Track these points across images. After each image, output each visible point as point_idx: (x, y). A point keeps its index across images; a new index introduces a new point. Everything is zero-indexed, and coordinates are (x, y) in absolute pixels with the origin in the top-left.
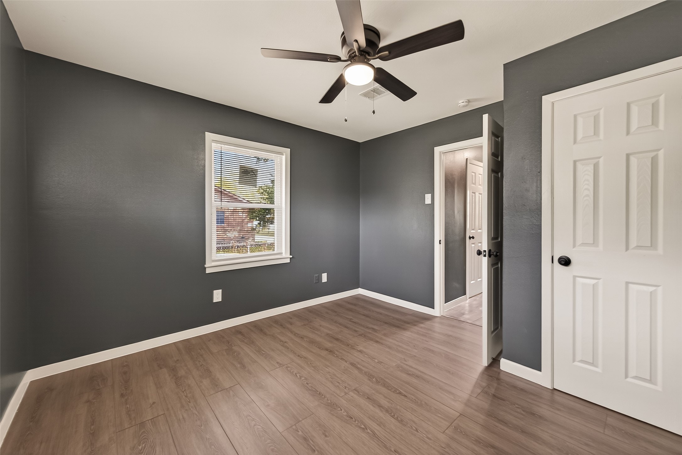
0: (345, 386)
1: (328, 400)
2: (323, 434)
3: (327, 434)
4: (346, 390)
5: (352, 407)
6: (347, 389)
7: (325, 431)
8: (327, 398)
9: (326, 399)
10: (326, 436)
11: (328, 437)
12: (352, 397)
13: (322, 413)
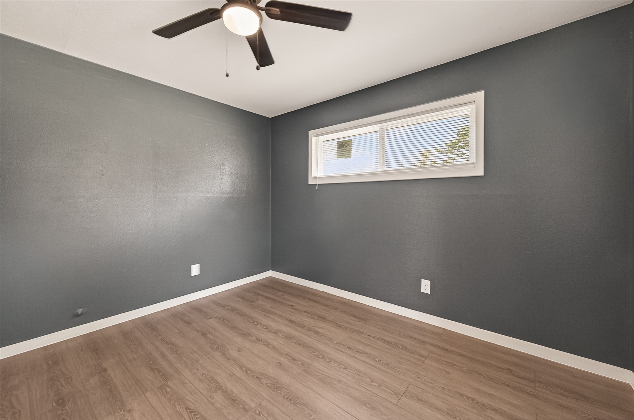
0: (260, 415)
1: (281, 394)
2: (281, 364)
3: (279, 364)
4: (259, 409)
5: (255, 388)
6: (258, 412)
7: (281, 366)
8: (282, 396)
9: (283, 394)
10: (279, 363)
11: (277, 363)
12: (253, 401)
13: (285, 379)
